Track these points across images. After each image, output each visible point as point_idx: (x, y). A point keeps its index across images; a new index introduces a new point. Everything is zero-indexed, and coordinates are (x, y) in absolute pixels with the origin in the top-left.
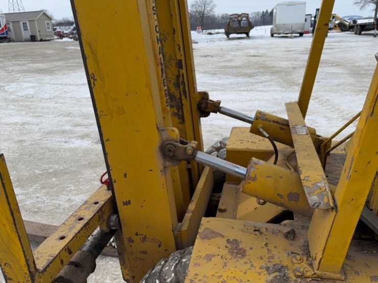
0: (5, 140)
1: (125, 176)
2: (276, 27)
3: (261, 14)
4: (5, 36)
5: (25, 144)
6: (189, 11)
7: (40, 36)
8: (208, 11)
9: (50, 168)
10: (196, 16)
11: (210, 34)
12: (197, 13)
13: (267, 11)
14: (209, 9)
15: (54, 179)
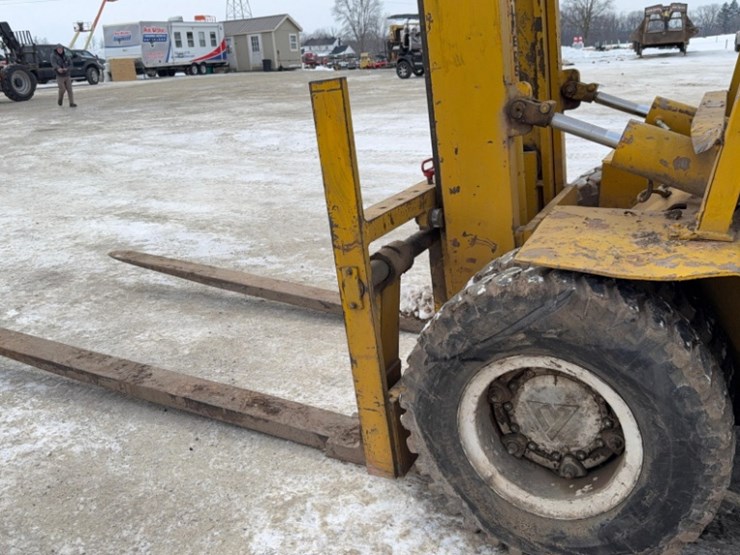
0: (245, 202)
1: (456, 152)
3: (719, 10)
4: (222, 61)
5: (275, 208)
6: (561, 8)
7: (279, 61)
8: (599, 7)
9: (316, 236)
10: (574, 17)
11: (601, 49)
12: (577, 12)
15: (323, 249)
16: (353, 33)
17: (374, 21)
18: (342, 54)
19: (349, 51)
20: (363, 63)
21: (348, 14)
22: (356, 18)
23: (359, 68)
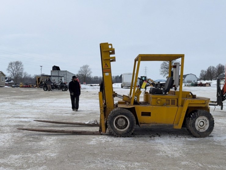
2: (123, 83)
3: (115, 77)
11: (92, 86)
12: (82, 75)
13: (118, 76)
14: (88, 74)
16: (13, 76)
17: (21, 73)
18: (9, 82)
19: (12, 81)
20: (21, 86)
21: (12, 71)
22: (15, 72)
23: (19, 87)
